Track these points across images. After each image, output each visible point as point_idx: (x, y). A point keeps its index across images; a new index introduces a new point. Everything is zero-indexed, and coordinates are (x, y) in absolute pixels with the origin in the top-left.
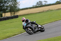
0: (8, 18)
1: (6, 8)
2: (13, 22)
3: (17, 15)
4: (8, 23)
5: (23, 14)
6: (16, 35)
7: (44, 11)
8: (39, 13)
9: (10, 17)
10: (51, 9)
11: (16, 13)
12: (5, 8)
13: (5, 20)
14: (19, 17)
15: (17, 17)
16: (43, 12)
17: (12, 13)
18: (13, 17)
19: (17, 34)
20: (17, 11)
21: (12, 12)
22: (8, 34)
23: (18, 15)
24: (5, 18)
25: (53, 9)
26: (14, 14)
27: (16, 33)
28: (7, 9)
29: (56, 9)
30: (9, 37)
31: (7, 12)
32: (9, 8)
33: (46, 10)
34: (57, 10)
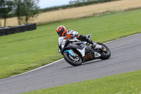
0: (12, 31)
1: (8, 8)
2: (23, 40)
3: (33, 22)
4: (13, 41)
5: (48, 20)
6: (31, 68)
7: (96, 14)
8: (85, 17)
9: (18, 28)
10: (111, 9)
11: (31, 18)
12: (6, 7)
13: (6, 34)
14: (37, 28)
15: (33, 27)
16: (94, 16)
17: (21, 17)
18: (23, 27)
19: (35, 67)
20: (34, 14)
21: (23, 16)
22: (12, 68)
23: (35, 24)
24: (6, 29)
25: (117, 9)
26: (27, 20)
27: (32, 65)
28: (10, 9)
29: (122, 9)
30: (15, 73)
31: (11, 16)
32: (14, 8)
33: (101, 12)
34: (126, 11)
